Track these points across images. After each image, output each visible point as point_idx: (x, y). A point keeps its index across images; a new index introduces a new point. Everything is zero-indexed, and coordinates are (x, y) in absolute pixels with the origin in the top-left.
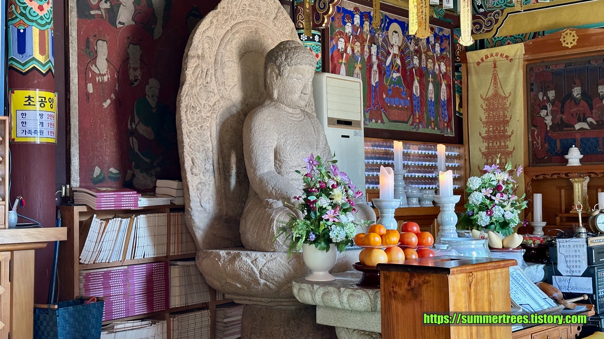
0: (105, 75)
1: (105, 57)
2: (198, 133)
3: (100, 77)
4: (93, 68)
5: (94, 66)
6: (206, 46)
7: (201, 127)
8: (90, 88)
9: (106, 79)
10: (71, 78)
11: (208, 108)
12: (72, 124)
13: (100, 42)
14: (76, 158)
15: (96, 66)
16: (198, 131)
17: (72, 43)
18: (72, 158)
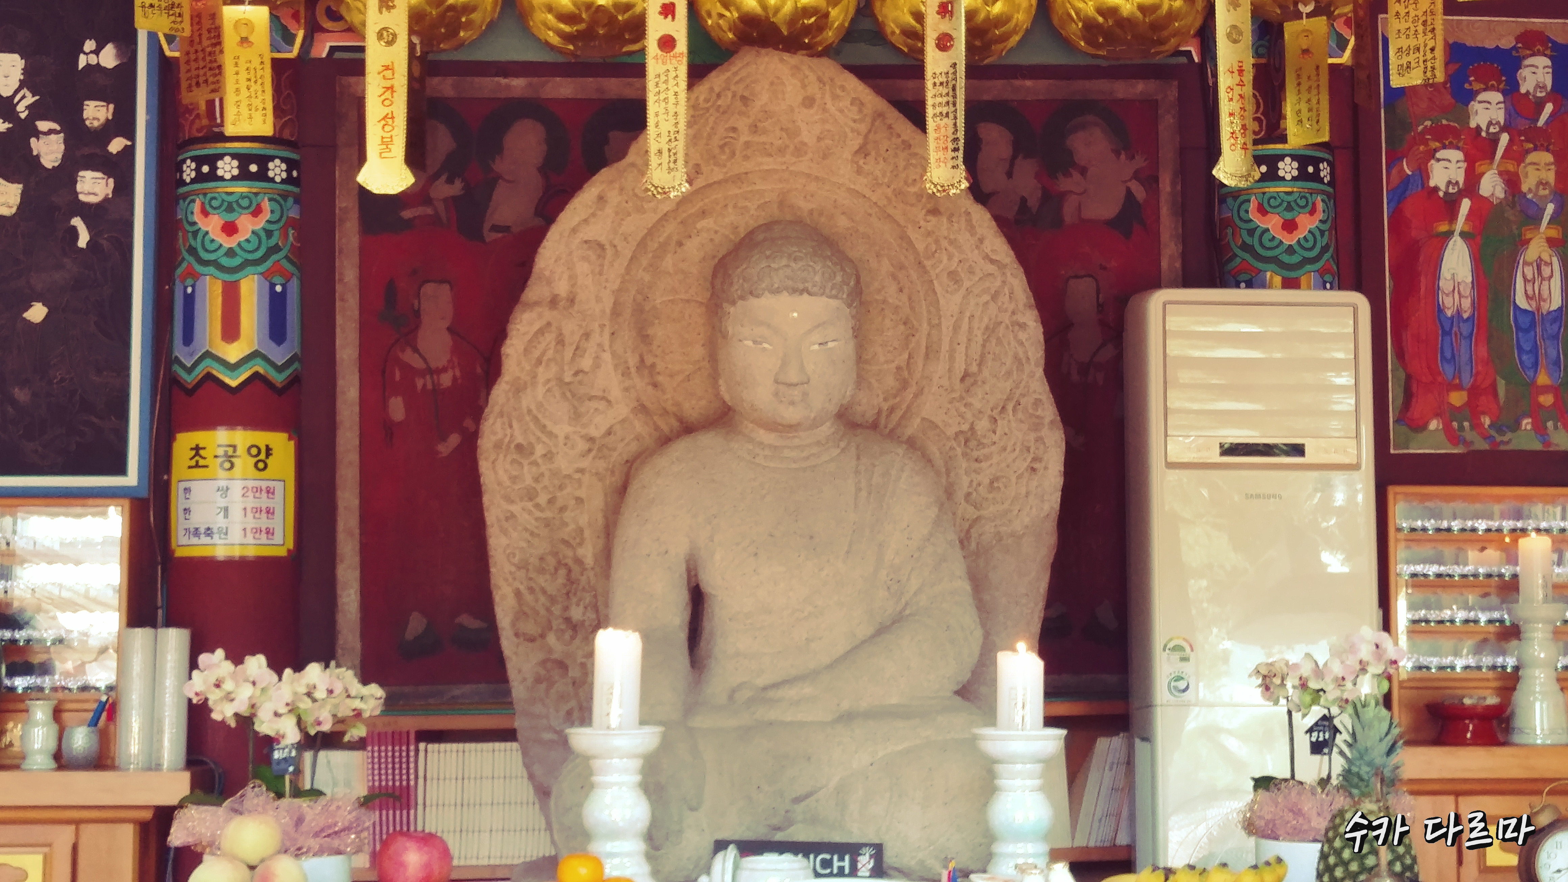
0: (444, 370)
1: (446, 324)
2: (537, 519)
3: (428, 377)
4: (409, 357)
5: (409, 351)
6: (582, 268)
7: (551, 501)
8: (397, 409)
9: (446, 380)
10: (338, 389)
11: (582, 446)
12: (341, 504)
13: (429, 289)
14: (352, 591)
15: (416, 350)
16: (538, 514)
17: (342, 300)
18: (339, 592)
